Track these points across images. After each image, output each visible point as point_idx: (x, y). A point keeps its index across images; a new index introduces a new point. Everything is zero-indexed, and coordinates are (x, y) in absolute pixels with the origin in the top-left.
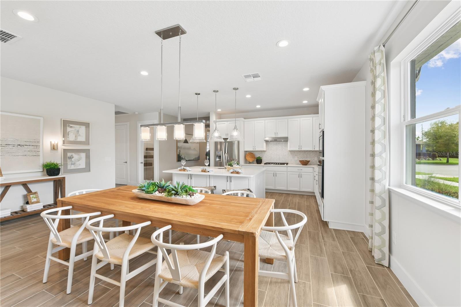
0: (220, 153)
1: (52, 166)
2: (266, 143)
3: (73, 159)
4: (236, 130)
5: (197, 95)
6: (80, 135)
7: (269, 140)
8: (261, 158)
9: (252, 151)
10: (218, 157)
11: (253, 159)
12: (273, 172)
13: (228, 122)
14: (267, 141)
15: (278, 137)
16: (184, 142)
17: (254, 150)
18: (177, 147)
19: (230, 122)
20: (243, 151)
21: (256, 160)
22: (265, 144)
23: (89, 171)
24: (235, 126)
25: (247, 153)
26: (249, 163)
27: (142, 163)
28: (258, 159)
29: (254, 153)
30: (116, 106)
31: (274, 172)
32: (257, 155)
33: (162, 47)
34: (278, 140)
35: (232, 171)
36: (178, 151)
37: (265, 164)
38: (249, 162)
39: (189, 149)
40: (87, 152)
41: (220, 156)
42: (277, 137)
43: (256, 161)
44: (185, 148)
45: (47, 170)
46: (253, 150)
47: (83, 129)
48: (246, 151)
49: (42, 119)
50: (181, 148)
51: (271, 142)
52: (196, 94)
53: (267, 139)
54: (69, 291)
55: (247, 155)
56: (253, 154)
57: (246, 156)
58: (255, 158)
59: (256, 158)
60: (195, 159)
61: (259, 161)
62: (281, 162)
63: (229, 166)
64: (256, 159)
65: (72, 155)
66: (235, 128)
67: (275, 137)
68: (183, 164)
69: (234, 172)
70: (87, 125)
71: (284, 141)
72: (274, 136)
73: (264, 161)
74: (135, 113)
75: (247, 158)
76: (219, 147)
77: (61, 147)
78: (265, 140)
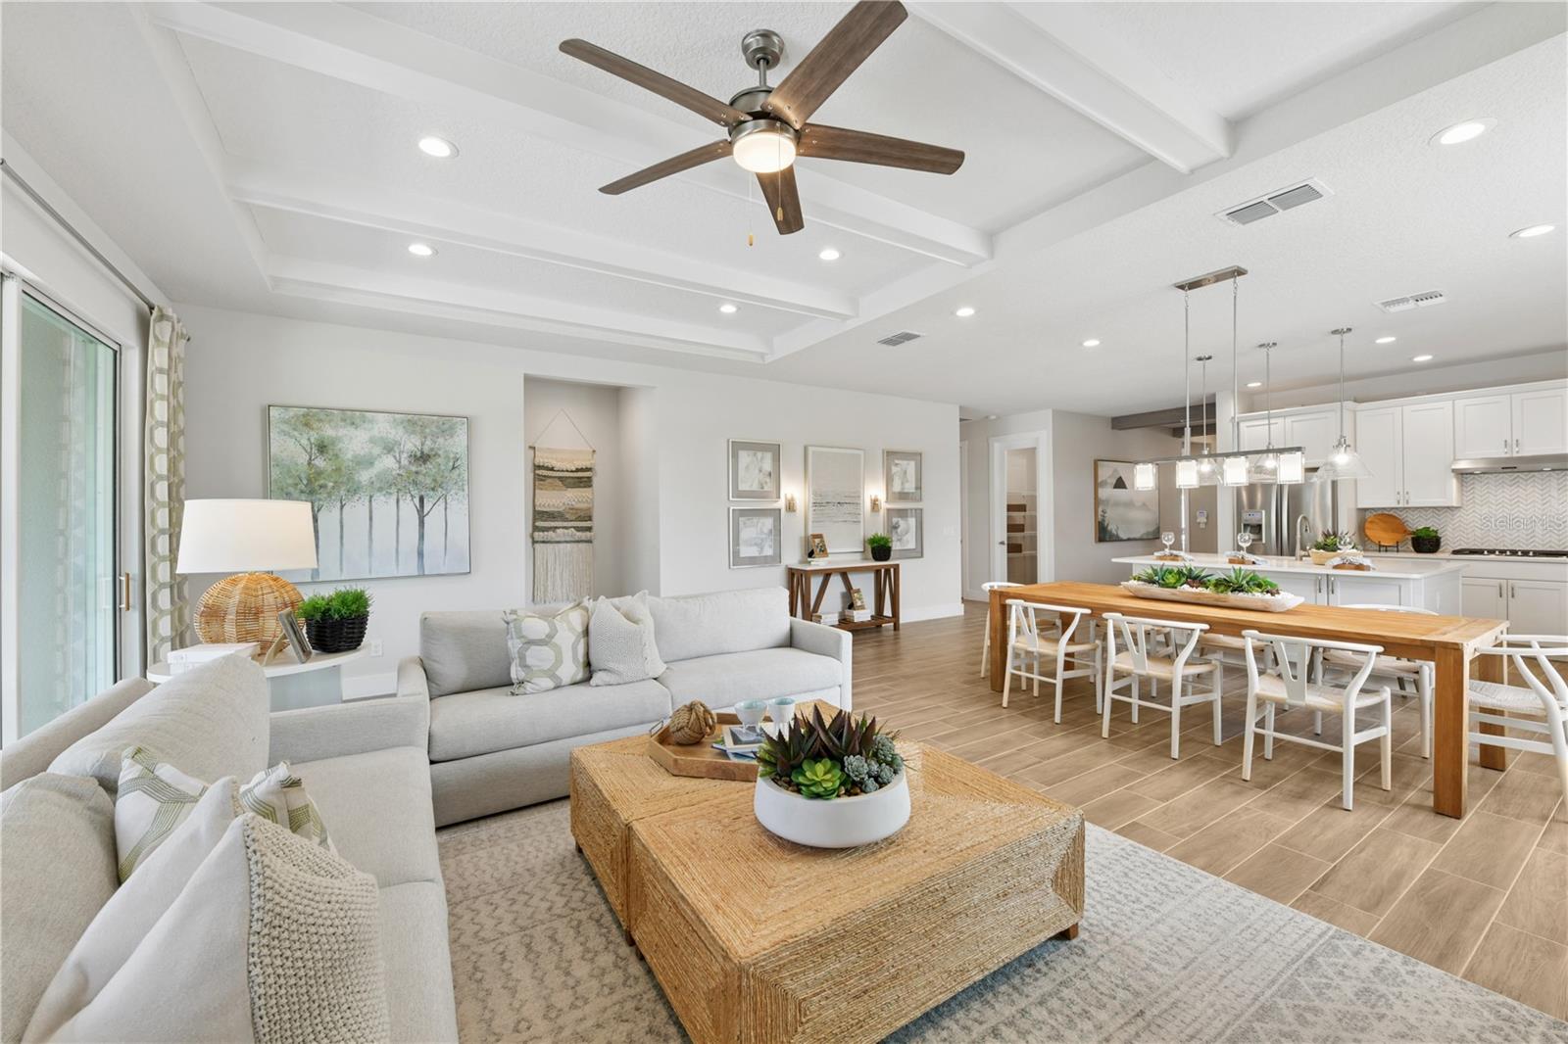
0: (1257, 516)
1: (882, 543)
2: (1458, 479)
3: (899, 530)
4: (1343, 449)
5: (1201, 362)
6: (907, 481)
7: (1477, 469)
8: (1436, 532)
9: (1393, 508)
10: (1249, 529)
11: (1398, 537)
12: (1496, 582)
13: (1289, 420)
14: (1462, 475)
15: (1519, 455)
16: (1116, 487)
17: (1401, 505)
18: (1097, 501)
19: (1293, 419)
20: (1353, 506)
21: (1413, 538)
22: (1454, 483)
23: (922, 556)
24: (1342, 437)
25: (1368, 515)
26: (1380, 551)
27: (1002, 543)
28: (1420, 534)
29: (1403, 515)
30: (962, 409)
31: (1504, 582)
32: (1417, 523)
33: (1187, 310)
34: (1521, 467)
35: (1337, 561)
36: (1100, 513)
37: (1455, 552)
38: (1380, 546)
39: (1129, 504)
40: (919, 514)
41: (1260, 526)
42: (1515, 455)
43: (1410, 543)
44: (1117, 504)
45: (873, 550)
46: (1395, 505)
47: (911, 467)
48: (1366, 510)
49: (861, 453)
50: (1107, 502)
51: (1486, 476)
52: (1200, 359)
53: (1463, 465)
54: (1057, 719)
55: (1371, 522)
56: (1394, 517)
57: (1367, 525)
58: (1405, 531)
59: (1414, 533)
60: (1145, 537)
61: (1426, 543)
62: (1540, 548)
63: (1322, 551)
64: (1410, 537)
65: (897, 523)
66: (1340, 444)
67: (1508, 458)
68: (1168, 544)
69: (1346, 566)
70: (917, 456)
71: (1553, 470)
72: (1500, 453)
73: (1450, 540)
74: (987, 417)
75: (1368, 532)
76: (1259, 496)
77: (884, 505)
78: (1453, 471)
